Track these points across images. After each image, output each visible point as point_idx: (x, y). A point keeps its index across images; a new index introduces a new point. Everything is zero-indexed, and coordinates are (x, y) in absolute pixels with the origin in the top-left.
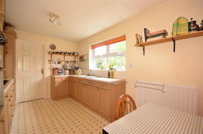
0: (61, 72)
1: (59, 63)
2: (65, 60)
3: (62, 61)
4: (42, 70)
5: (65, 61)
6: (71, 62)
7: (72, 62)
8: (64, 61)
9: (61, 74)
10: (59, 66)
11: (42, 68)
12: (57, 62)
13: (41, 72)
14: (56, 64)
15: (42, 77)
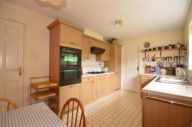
0: (154, 70)
1: (153, 60)
2: (162, 56)
3: (157, 58)
4: (138, 67)
5: (162, 58)
6: (170, 59)
7: (173, 59)
8: (159, 58)
9: (154, 72)
10: (153, 64)
11: (138, 66)
12: (150, 60)
13: (137, 69)
14: (150, 62)
15: (138, 74)
